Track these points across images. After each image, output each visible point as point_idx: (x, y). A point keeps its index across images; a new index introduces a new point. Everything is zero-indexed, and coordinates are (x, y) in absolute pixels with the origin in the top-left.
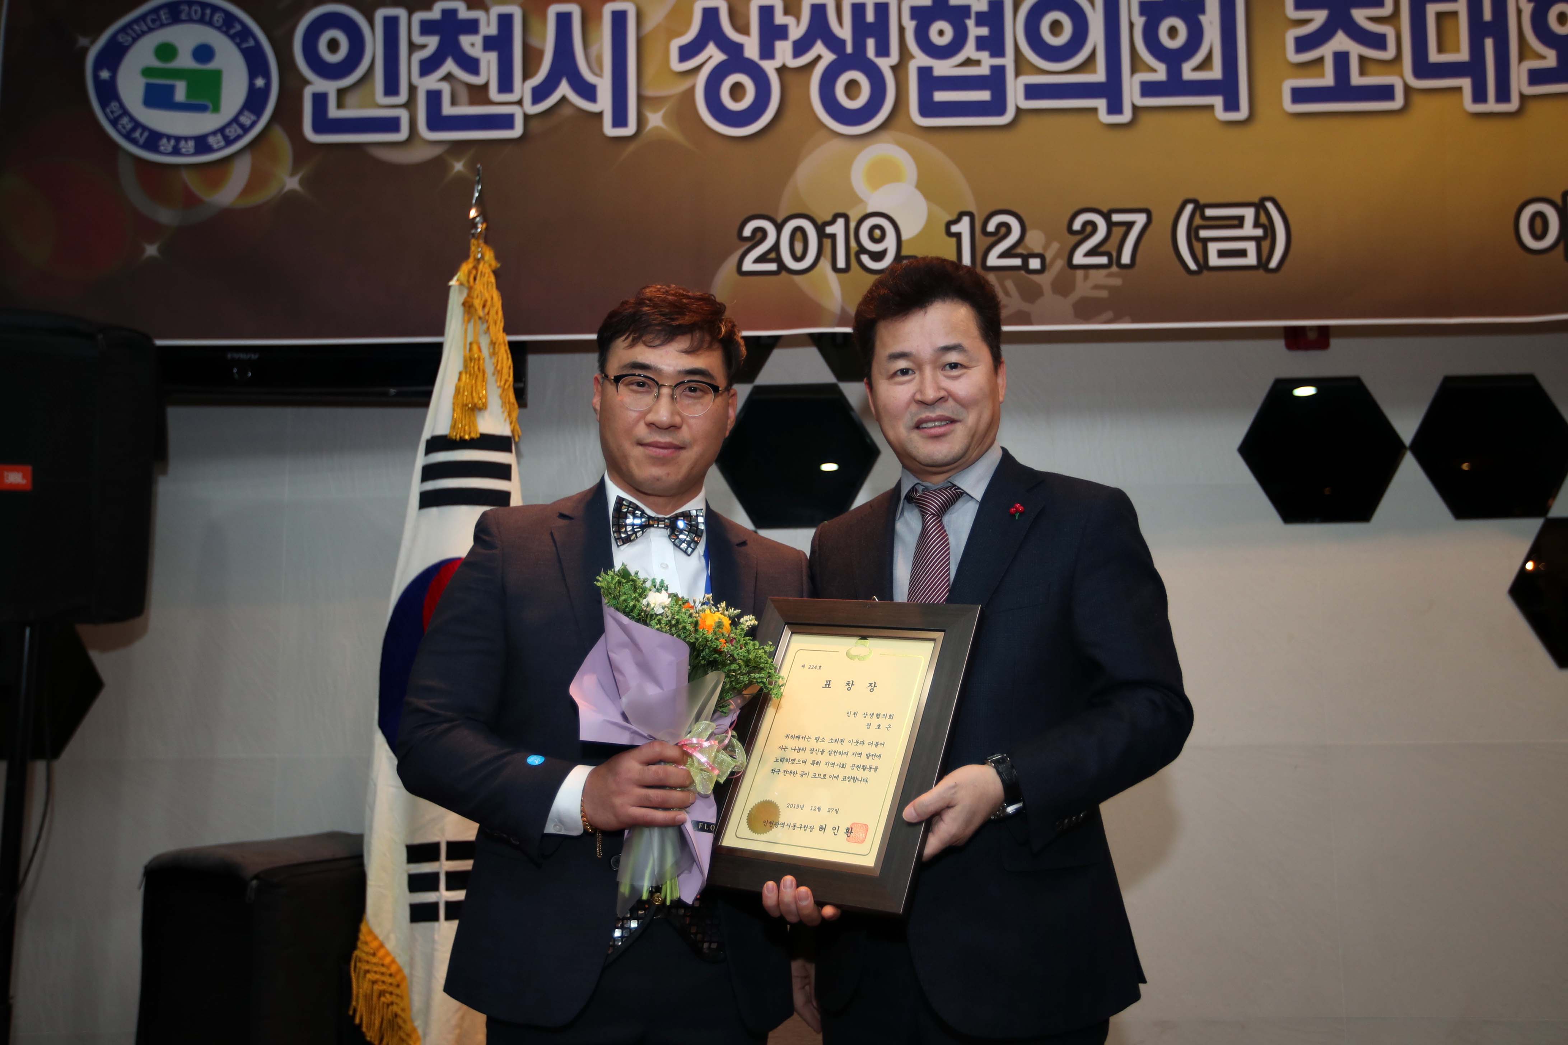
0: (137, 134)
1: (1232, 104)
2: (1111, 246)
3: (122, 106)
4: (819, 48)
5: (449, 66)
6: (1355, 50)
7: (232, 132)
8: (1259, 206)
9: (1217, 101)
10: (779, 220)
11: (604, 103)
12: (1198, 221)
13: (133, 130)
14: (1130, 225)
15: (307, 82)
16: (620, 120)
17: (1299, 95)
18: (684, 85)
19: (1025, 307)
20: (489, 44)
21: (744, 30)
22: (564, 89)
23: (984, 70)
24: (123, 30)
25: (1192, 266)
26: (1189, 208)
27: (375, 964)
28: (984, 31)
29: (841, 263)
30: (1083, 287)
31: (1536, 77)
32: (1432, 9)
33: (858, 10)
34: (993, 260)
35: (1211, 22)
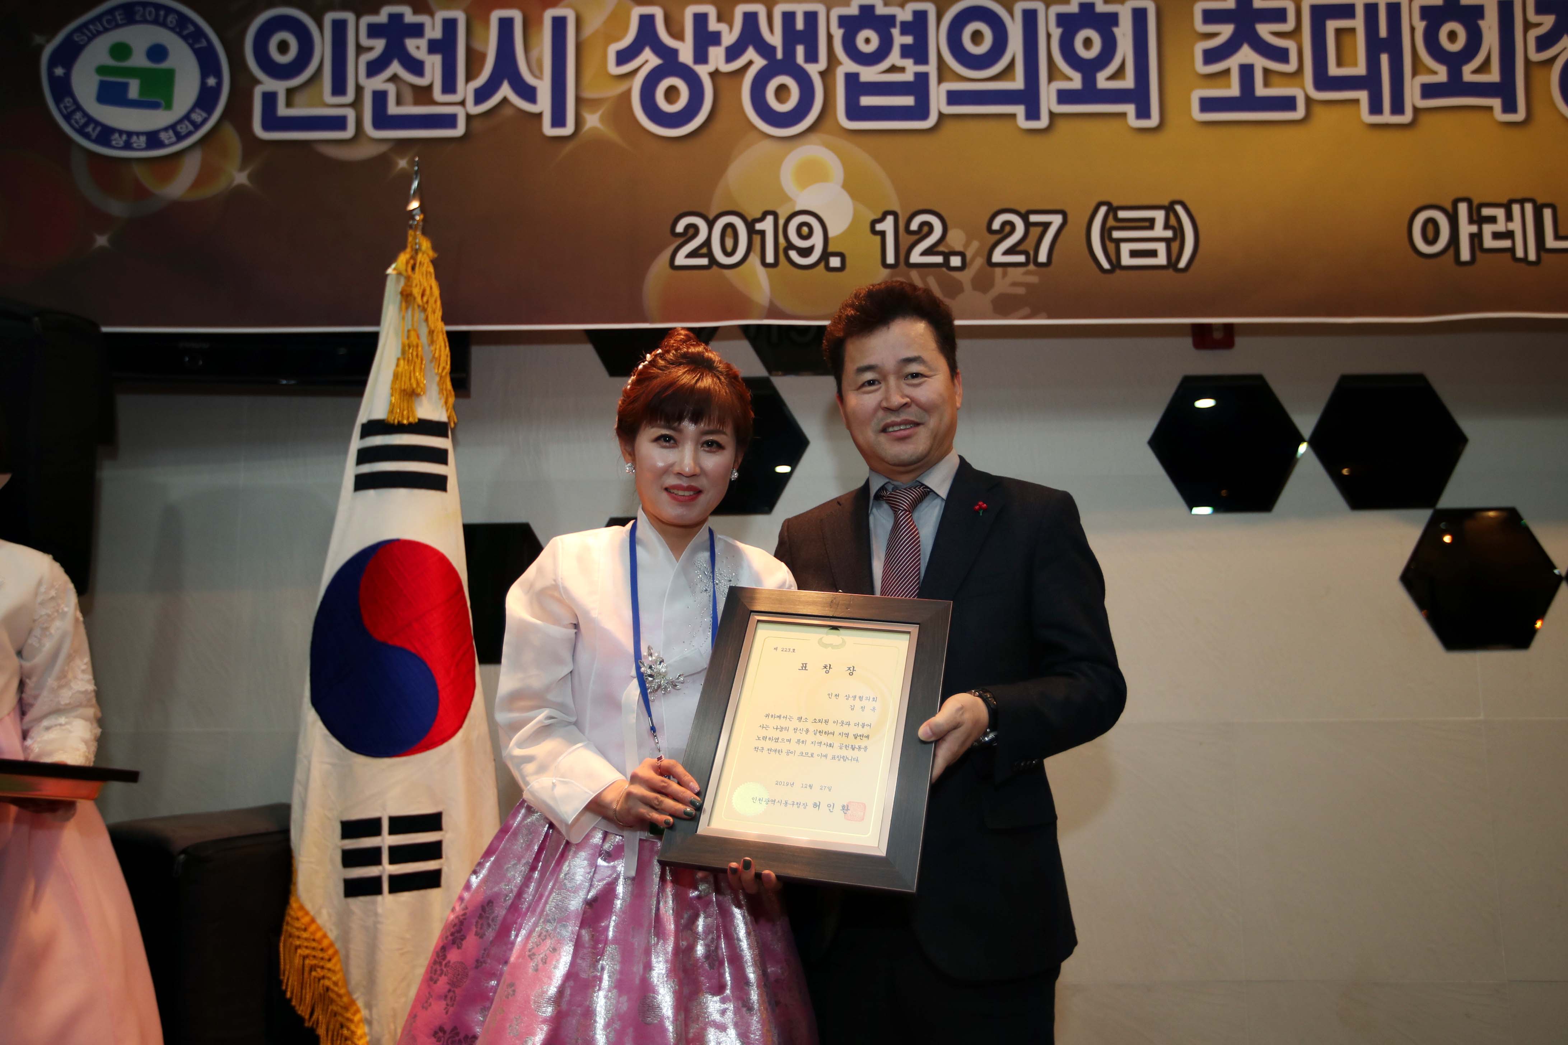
0: (89, 129)
1: (1143, 112)
2: (1029, 245)
3: (76, 101)
4: (751, 54)
5: (396, 67)
6: (1260, 63)
8: (1169, 209)
9: (1130, 109)
10: (711, 217)
11: (544, 104)
12: (1111, 222)
13: (86, 125)
14: (1046, 226)
15: (257, 82)
16: (559, 120)
17: (1207, 105)
18: (621, 88)
20: (434, 47)
21: (679, 36)
22: (505, 90)
23: (908, 77)
24: (79, 29)
25: (1106, 265)
26: (1103, 210)
27: (306, 939)
28: (909, 40)
29: (770, 259)
30: (1002, 284)
31: (1428, 91)
32: (1332, 26)
33: (789, 18)
34: (916, 257)
35: (1124, 33)
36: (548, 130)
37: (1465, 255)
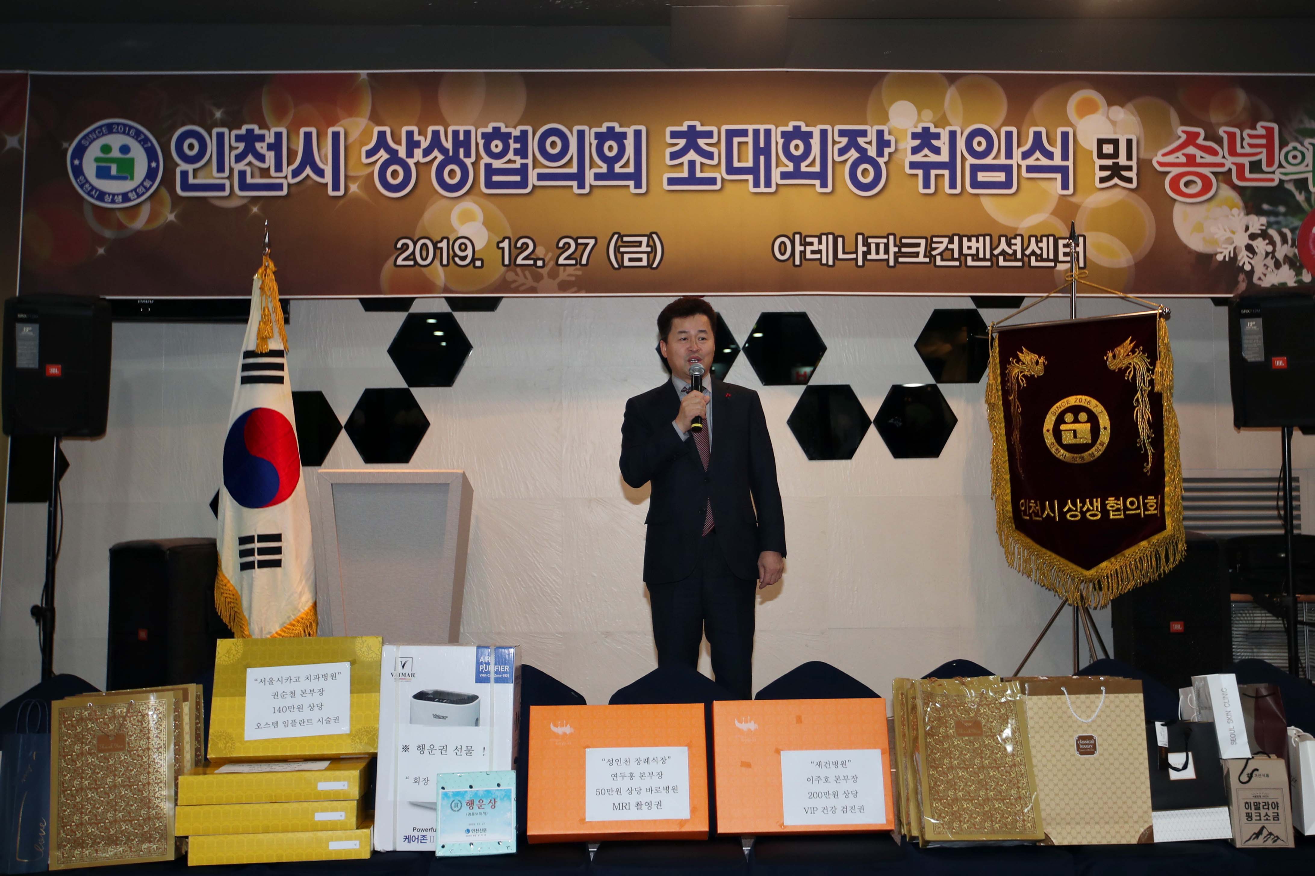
0: (94, 193)
1: (638, 185)
2: (577, 255)
3: (85, 178)
4: (436, 153)
5: (250, 158)
6: (699, 159)
7: (140, 190)
8: (650, 236)
9: (631, 183)
10: (415, 239)
11: (328, 179)
12: (620, 243)
13: (91, 190)
14: (587, 245)
15: (178, 165)
16: (336, 187)
17: (671, 181)
18: (369, 170)
19: (535, 284)
20: (270, 147)
21: (399, 143)
22: (308, 171)
23: (517, 166)
24: (84, 137)
25: (616, 266)
26: (616, 236)
27: (227, 589)
28: (518, 146)
29: (445, 262)
30: (563, 275)
31: (784, 176)
32: (736, 140)
33: (456, 133)
34: (519, 261)
35: (629, 143)
36: (331, 193)
37: (797, 262)
